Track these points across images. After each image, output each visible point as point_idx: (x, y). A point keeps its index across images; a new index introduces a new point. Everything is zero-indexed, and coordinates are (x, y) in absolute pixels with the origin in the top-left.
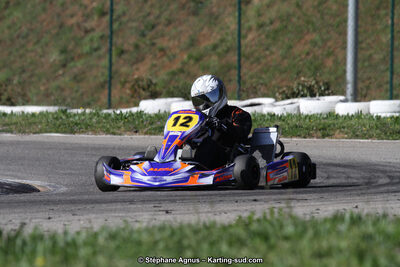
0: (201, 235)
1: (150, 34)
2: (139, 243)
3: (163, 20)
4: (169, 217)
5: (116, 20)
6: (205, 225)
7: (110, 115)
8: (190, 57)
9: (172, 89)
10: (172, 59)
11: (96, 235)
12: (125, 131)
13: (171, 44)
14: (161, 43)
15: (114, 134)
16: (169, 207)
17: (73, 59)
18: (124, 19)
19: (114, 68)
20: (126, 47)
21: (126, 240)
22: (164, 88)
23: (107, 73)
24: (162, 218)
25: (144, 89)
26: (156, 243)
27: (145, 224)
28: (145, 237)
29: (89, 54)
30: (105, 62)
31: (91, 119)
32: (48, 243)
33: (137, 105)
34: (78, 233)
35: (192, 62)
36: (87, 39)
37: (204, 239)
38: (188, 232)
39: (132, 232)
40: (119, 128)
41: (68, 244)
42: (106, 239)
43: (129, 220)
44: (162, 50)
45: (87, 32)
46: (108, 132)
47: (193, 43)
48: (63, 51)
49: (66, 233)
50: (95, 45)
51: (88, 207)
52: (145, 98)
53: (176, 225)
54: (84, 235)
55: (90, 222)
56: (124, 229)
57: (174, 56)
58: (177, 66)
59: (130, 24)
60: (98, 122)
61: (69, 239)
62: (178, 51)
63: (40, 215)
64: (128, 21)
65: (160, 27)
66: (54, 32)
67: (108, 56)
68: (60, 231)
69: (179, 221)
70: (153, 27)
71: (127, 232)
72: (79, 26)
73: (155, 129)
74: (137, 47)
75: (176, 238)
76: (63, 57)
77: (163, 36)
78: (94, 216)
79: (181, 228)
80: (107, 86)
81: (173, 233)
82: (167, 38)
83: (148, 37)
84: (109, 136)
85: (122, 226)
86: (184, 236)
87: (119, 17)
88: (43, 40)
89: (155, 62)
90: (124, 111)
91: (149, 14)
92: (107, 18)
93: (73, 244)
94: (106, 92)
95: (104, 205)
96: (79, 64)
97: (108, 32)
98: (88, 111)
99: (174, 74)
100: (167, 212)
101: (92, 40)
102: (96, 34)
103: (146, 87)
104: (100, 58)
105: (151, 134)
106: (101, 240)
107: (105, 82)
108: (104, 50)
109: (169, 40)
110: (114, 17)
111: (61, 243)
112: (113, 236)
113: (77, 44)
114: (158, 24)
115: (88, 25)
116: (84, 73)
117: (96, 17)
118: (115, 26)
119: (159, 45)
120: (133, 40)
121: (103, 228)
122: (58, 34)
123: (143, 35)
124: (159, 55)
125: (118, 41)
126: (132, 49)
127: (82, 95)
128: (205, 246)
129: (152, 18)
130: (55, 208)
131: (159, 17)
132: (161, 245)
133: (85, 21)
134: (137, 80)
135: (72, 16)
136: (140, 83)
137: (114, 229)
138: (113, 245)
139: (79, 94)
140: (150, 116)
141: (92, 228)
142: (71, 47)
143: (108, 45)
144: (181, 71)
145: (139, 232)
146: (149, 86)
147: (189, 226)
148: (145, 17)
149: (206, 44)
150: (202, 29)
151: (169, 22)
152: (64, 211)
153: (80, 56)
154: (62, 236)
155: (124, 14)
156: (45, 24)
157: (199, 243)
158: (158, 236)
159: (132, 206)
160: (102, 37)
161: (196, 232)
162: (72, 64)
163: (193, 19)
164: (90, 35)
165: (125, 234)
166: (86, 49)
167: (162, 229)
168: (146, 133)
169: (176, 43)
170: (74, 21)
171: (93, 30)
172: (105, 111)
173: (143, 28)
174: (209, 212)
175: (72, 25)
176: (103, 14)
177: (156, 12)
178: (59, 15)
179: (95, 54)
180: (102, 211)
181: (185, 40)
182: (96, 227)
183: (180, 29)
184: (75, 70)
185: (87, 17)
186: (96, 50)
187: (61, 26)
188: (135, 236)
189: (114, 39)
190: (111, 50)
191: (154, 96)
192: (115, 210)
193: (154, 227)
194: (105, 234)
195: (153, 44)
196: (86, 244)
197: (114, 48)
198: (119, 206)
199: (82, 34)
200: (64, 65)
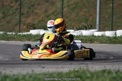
1: (32, 8)
3: (36, 3)
7: (21, 35)
8: (45, 16)
9: (40, 26)
10: (39, 16)
12: (26, 40)
13: (39, 11)
14: (36, 11)
15: (22, 41)
17: (6, 16)
20: (24, 12)
23: (19, 21)
25: (31, 26)
31: (15, 36)
33: (29, 32)
35: (46, 17)
36: (11, 10)
40: (24, 39)
45: (11, 7)
46: (20, 40)
47: (46, 11)
48: (4, 13)
50: (14, 11)
51: (17, 65)
52: (32, 29)
58: (41, 19)
59: (26, 5)
60: (17, 37)
62: (41, 14)
63: (2, 68)
65: (35, 6)
70: (33, 6)
72: (9, 5)
73: (36, 40)
74: (28, 12)
77: (36, 9)
80: (19, 25)
84: (20, 42)
89: (33, 17)
90: (25, 33)
96: (9, 18)
98: (13, 33)
99: (40, 21)
101: (13, 10)
102: (15, 8)
103: (32, 25)
104: (15, 16)
105: (34, 41)
108: (17, 13)
113: (8, 11)
115: (12, 5)
116: (10, 21)
117: (14, 2)
120: (26, 10)
122: (2, 8)
123: (30, 8)
124: (35, 15)
126: (26, 13)
129: (33, 3)
130: (6, 66)
133: (11, 3)
134: (29, 23)
135: (7, 2)
136: (30, 24)
140: (34, 35)
142: (6, 12)
144: (42, 20)
146: (33, 25)
148: (31, 2)
149: (50, 12)
150: (49, 7)
151: (38, 4)
152: (9, 67)
153: (9, 15)
155: (24, 1)
159: (31, 65)
162: (6, 18)
163: (46, 4)
164: (12, 8)
166: (11, 13)
168: (33, 41)
169: (41, 11)
171: (13, 7)
172: (19, 33)
173: (29, 6)
175: (6, 5)
176: (17, 1)
178: (2, 2)
179: (14, 14)
180: (22, 67)
181: (43, 10)
183: (42, 6)
186: (15, 13)
187: (3, 5)
191: (34, 28)
192: (26, 67)
195: (33, 12)
198: (27, 65)
199: (10, 7)
200: (4, 18)
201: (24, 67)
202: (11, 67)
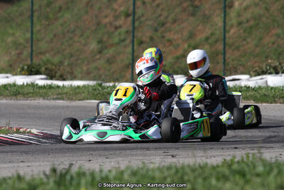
0: (197, 173)
1: (161, 30)
2: (153, 178)
3: (170, 19)
4: (174, 160)
5: (138, 20)
6: (200, 165)
8: (189, 46)
9: (176, 69)
10: (177, 47)
11: (122, 173)
13: (175, 37)
14: (169, 36)
16: (174, 152)
17: (106, 47)
18: (143, 19)
19: (135, 54)
20: (144, 39)
21: (143, 176)
22: (171, 68)
23: (130, 57)
24: (169, 160)
26: (165, 178)
27: (157, 165)
28: (157, 174)
29: (118, 44)
30: (129, 50)
32: (89, 178)
34: (110, 171)
36: (117, 33)
37: (200, 175)
38: (188, 170)
39: (148, 170)
41: (103, 179)
42: (130, 176)
43: (146, 162)
44: (170, 41)
45: (116, 28)
47: (192, 36)
48: (100, 42)
49: (101, 171)
50: (123, 37)
51: (117, 152)
53: (179, 165)
54: (114, 173)
55: (118, 163)
56: (142, 169)
57: (178, 45)
58: (180, 52)
59: (150, 23)
61: (104, 175)
62: (181, 41)
63: (84, 158)
64: (146, 20)
65: (168, 25)
66: (93, 28)
67: (131, 46)
68: (97, 170)
69: (181, 162)
70: (163, 25)
71: (145, 170)
72: (111, 23)
74: (152, 39)
75: (179, 175)
76: (99, 46)
77: (170, 31)
78: (121, 159)
79: (183, 168)
80: (131, 66)
81: (177, 171)
82: (173, 32)
83: (160, 32)
85: (141, 166)
86: (184, 173)
87: (139, 18)
88: (85, 34)
89: (164, 49)
91: (160, 15)
92: (130, 19)
93: (106, 179)
94: (130, 71)
95: (128, 151)
96: (111, 51)
97: (131, 28)
99: (178, 58)
100: (173, 156)
101: (120, 34)
102: (123, 30)
104: (125, 47)
106: (126, 176)
107: (129, 64)
108: (128, 41)
109: (174, 34)
110: (136, 17)
111: (98, 178)
112: (134, 174)
113: (109, 37)
114: (167, 22)
115: (117, 23)
116: (114, 57)
117: (123, 18)
118: (136, 24)
119: (167, 38)
120: (148, 34)
121: (128, 168)
122: (96, 30)
123: (156, 30)
124: (167, 44)
125: (138, 34)
126: (148, 40)
127: (113, 73)
128: (200, 180)
129: (162, 18)
130: (94, 153)
131: (167, 17)
132: (169, 180)
133: (115, 20)
135: (106, 17)
137: (135, 168)
138: (134, 180)
139: (111, 72)
141: (119, 168)
142: (105, 38)
143: (131, 37)
144: (183, 56)
145: (153, 170)
147: (189, 166)
148: (157, 18)
149: (200, 37)
150: (198, 25)
151: (175, 21)
152: (100, 156)
153: (112, 45)
154: (99, 173)
155: (143, 15)
156: (87, 22)
157: (195, 178)
158: (166, 173)
159: (148, 152)
160: (127, 32)
161: (193, 170)
162: (106, 51)
163: (192, 19)
164: (119, 31)
165: (144, 172)
166: (116, 40)
167: (169, 168)
169: (180, 36)
170: (107, 20)
171: (120, 27)
173: (156, 25)
174: (203, 156)
175: (106, 24)
176: (127, 15)
177: (165, 14)
178: (96, 16)
179: (122, 44)
180: (127, 156)
181: (186, 33)
182: (123, 167)
183: (182, 25)
184: (108, 55)
185: (116, 18)
186: (123, 41)
187: (98, 24)
188: (150, 173)
189: (136, 33)
190: (133, 41)
192: (136, 155)
193: (164, 167)
194: (129, 172)
195: (163, 37)
196: (115, 178)
197: (135, 40)
198: (139, 152)
199: (113, 29)
200: (100, 52)
201: (133, 155)
202: (104, 155)
